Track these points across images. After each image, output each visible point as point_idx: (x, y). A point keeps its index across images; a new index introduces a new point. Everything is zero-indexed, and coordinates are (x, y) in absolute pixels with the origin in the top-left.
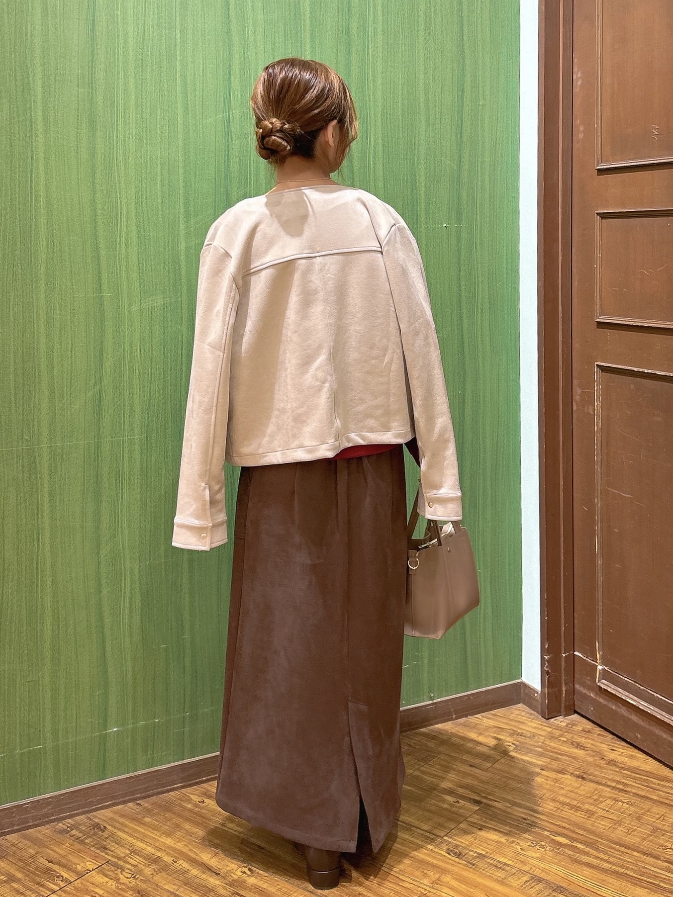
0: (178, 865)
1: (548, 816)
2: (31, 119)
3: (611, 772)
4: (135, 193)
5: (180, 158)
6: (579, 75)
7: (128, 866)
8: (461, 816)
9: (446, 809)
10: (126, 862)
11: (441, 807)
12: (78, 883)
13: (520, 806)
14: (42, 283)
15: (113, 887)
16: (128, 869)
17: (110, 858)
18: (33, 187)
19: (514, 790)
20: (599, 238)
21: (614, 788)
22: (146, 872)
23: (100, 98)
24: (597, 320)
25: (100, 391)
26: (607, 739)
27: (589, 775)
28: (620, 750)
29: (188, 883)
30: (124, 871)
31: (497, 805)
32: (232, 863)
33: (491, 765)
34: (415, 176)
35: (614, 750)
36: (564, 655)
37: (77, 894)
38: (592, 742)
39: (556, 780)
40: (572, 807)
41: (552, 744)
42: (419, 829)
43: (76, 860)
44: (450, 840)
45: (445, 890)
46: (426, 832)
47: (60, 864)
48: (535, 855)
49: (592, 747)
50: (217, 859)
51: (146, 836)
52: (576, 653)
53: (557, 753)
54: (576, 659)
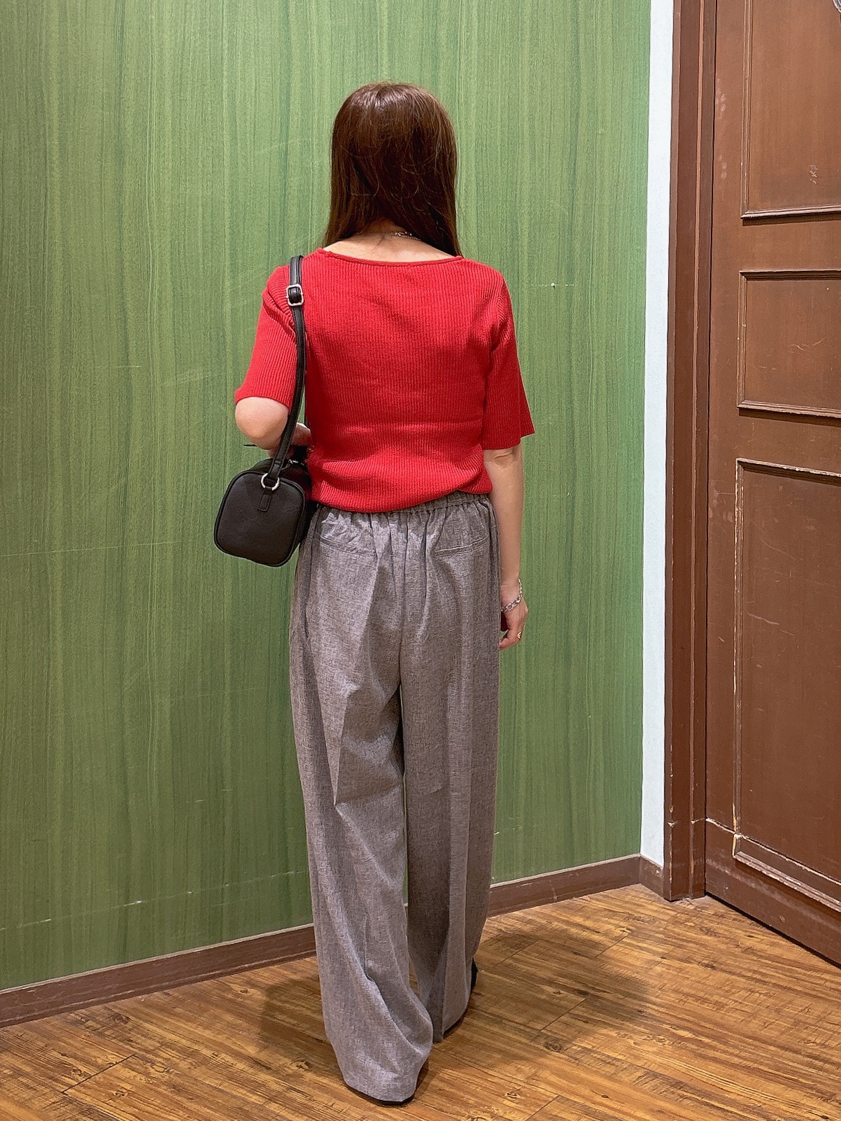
0: (219, 1059)
1: (668, 1009)
2: (46, 149)
3: (747, 961)
4: (171, 241)
5: (226, 198)
6: (723, 99)
7: (158, 1059)
8: (561, 1007)
9: (544, 1001)
10: (155, 1055)
11: (538, 998)
12: (100, 1078)
13: (634, 997)
14: (57, 352)
15: (142, 1081)
16: (159, 1062)
17: (136, 1051)
18: (47, 233)
20: (743, 303)
21: (750, 978)
22: (181, 1066)
23: (129, 122)
24: (740, 406)
25: (126, 484)
26: (745, 924)
27: (721, 964)
28: (759, 937)
29: (233, 1078)
30: (154, 1064)
31: (606, 996)
32: (285, 1057)
33: (600, 952)
34: (516, 222)
35: (752, 937)
36: (693, 822)
37: (99, 1089)
38: (726, 927)
39: (680, 970)
40: (698, 999)
41: (676, 930)
42: (512, 1021)
43: (95, 1053)
44: (549, 1034)
45: (543, 1085)
46: (520, 1024)
47: (75, 1057)
48: (650, 1049)
49: (726, 933)
50: (267, 1052)
51: (179, 1027)
52: (708, 820)
53: (682, 940)
54: (708, 828)
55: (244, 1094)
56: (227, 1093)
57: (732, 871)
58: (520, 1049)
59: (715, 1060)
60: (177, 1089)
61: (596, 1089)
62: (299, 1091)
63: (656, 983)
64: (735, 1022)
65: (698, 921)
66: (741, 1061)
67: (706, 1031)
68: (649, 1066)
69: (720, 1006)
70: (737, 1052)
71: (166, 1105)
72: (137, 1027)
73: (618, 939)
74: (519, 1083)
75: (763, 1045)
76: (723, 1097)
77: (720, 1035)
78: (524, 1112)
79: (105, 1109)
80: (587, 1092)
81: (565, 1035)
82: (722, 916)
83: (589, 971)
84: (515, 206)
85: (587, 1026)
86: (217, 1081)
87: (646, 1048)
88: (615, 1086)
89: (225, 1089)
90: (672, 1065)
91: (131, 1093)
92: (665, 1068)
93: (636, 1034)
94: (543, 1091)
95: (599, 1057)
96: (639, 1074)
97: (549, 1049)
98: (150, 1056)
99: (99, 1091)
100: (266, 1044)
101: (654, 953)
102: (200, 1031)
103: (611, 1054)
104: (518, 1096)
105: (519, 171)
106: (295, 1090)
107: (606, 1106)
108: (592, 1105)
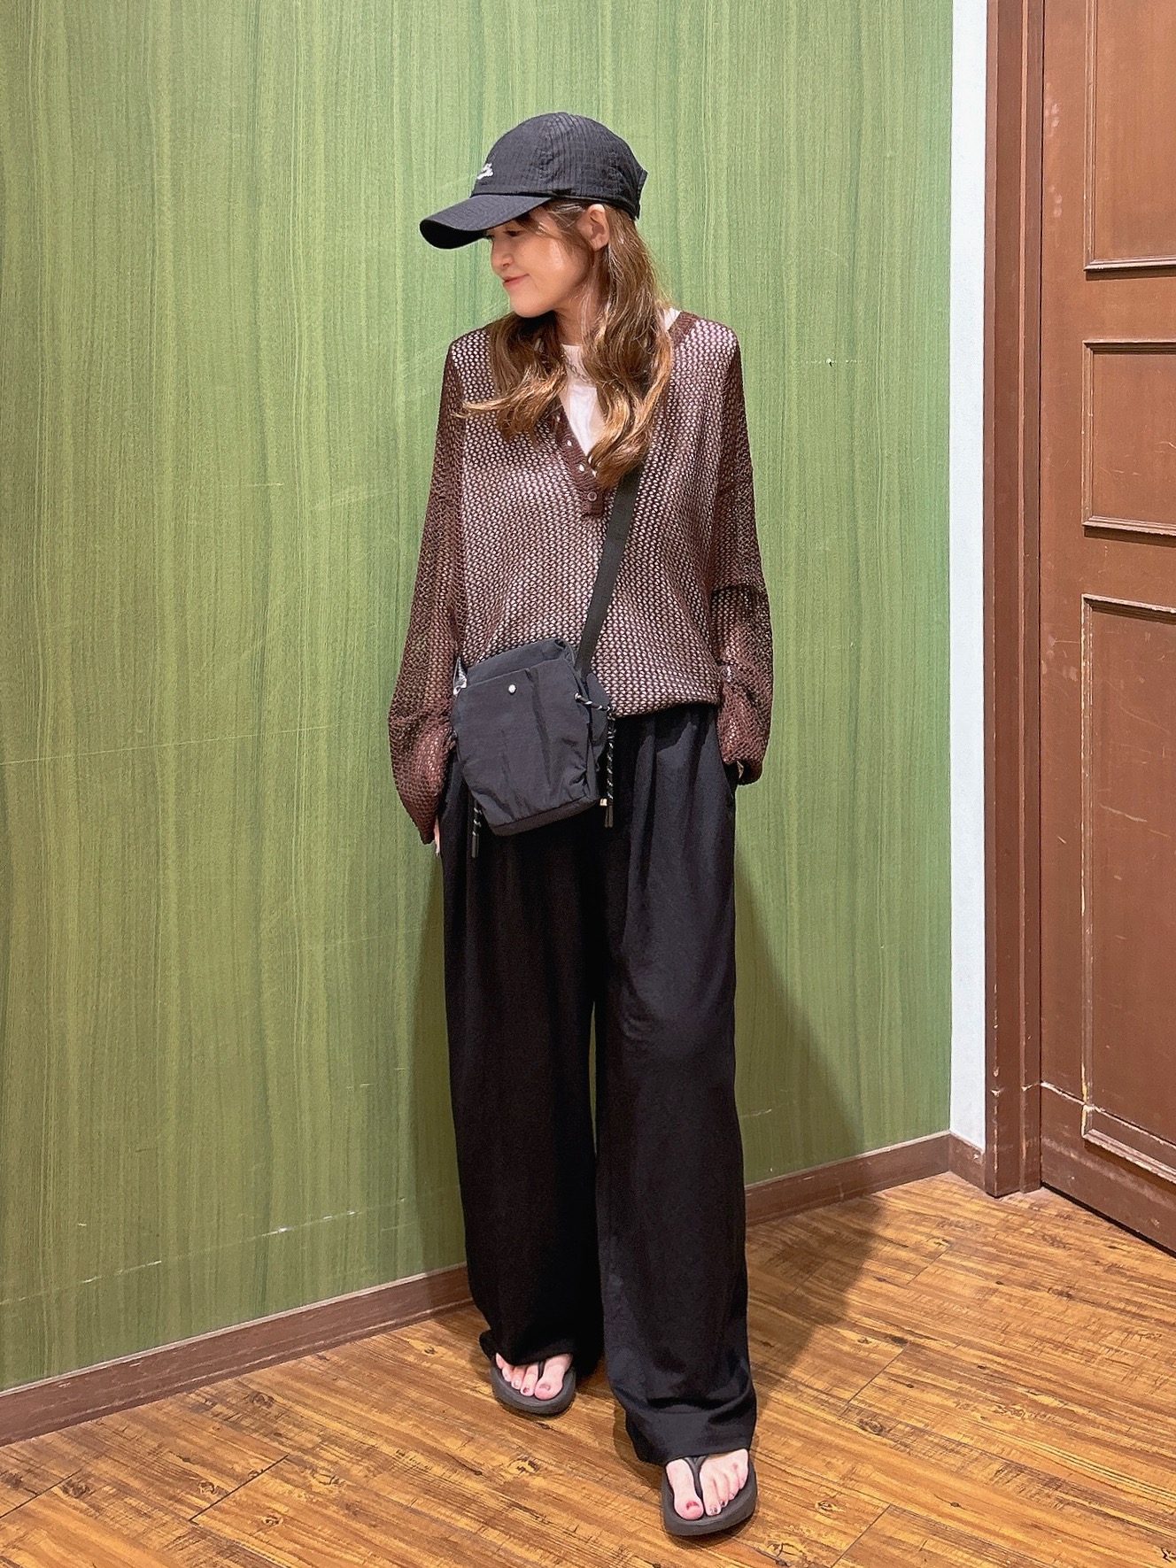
0: (407, 1460)
1: (1019, 1362)
2: (153, 185)
3: (1115, 1285)
4: (324, 311)
5: (398, 250)
6: (1055, 110)
7: (322, 1464)
8: (873, 1364)
9: (847, 1354)
10: (317, 1456)
11: (841, 1351)
12: (240, 1496)
13: (970, 1345)
14: (169, 466)
15: (302, 1499)
16: (323, 1468)
17: (288, 1450)
18: (155, 301)
19: (956, 1318)
20: (1089, 385)
21: (1123, 1311)
22: (354, 1472)
23: (266, 148)
24: (1087, 523)
25: (263, 648)
26: (1100, 1229)
27: (1079, 1290)
28: (1124, 1247)
29: (430, 1490)
30: (317, 1472)
31: (932, 1344)
32: (500, 1453)
33: (913, 1276)
34: (780, 276)
35: (1114, 1248)
36: (1024, 1089)
37: (241, 1513)
38: (1078, 1235)
39: (1026, 1301)
40: (1058, 1345)
41: (1010, 1240)
42: (812, 1388)
43: (232, 1457)
44: (863, 1406)
45: (866, 1489)
46: (821, 1392)
47: (204, 1464)
48: (1006, 1427)
49: (1077, 1243)
50: (473, 1448)
51: (343, 1411)
52: (1044, 1085)
53: (1021, 1255)
54: (1044, 1095)
55: (448, 1517)
56: (426, 1515)
57: (1081, 1154)
58: (824, 1430)
59: (1097, 1441)
60: (352, 1510)
61: (940, 1491)
62: (526, 1509)
63: (997, 1322)
64: (1115, 1381)
65: (1037, 1226)
66: (1133, 1442)
67: (1076, 1395)
68: (1009, 1454)
69: (1089, 1356)
70: (1125, 1428)
71: (339, 1537)
72: (286, 1412)
73: (934, 1256)
74: (831, 1485)
75: (1160, 1417)
76: (1119, 1500)
77: (1096, 1401)
78: (845, 1533)
79: (253, 1545)
80: (928, 1498)
81: (884, 1407)
82: (1068, 1217)
83: (901, 1305)
84: (780, 257)
85: (912, 1392)
86: (408, 1497)
87: (998, 1424)
88: (965, 1487)
89: (419, 1509)
90: (1039, 1451)
91: (289, 1520)
92: (1031, 1457)
93: (981, 1402)
94: (867, 1498)
95: (936, 1441)
96: (996, 1466)
97: (864, 1429)
98: (311, 1460)
99: (242, 1516)
100: (471, 1434)
101: (987, 1276)
102: (375, 1416)
103: (953, 1436)
104: (834, 1508)
105: (784, 209)
106: (520, 1507)
107: (960, 1520)
108: (939, 1519)
